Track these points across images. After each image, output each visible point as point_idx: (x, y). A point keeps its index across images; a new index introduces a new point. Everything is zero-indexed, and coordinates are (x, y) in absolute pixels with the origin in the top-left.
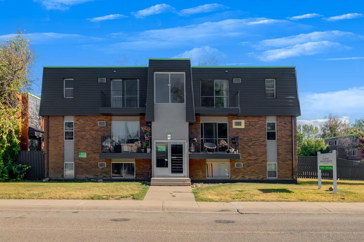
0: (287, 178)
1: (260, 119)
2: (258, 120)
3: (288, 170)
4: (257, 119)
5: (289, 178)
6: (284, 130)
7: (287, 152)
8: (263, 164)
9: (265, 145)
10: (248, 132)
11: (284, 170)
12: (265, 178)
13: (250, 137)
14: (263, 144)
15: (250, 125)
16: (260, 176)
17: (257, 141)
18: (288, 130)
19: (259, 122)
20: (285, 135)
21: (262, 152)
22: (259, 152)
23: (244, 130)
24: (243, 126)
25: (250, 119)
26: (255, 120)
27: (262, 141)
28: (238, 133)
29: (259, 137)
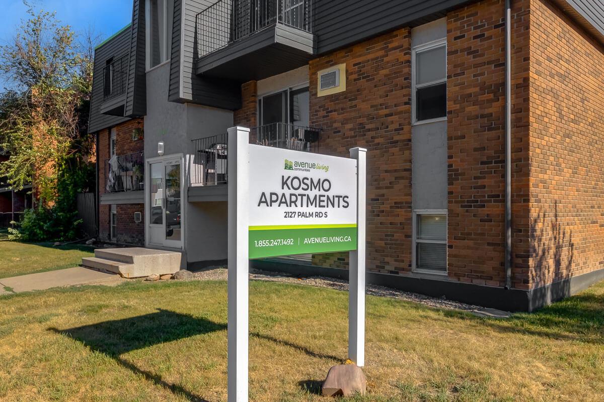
0: (481, 278)
1: (390, 46)
2: (382, 53)
3: (489, 244)
4: (381, 49)
5: (491, 278)
7: (483, 163)
8: (398, 215)
9: (408, 143)
10: (354, 103)
11: (471, 243)
12: (403, 269)
13: (359, 121)
14: (396, 138)
15: (362, 75)
16: (388, 263)
17: (382, 132)
18: (489, 63)
19: (385, 59)
20: (477, 89)
21: (396, 171)
22: (386, 171)
23: (345, 98)
24: (341, 86)
25: (360, 56)
26: (375, 51)
27: (396, 130)
28: (331, 111)
29: (387, 116)
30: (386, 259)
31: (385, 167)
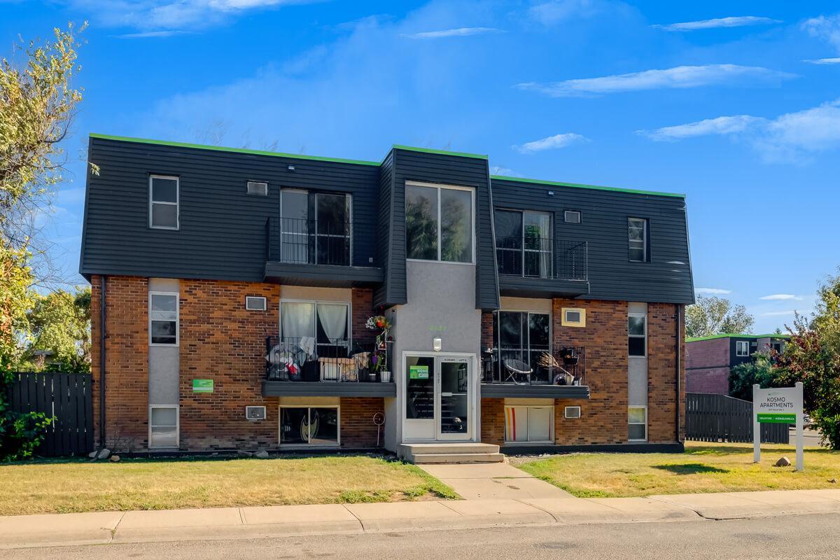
0: (665, 440)
1: (617, 308)
2: (612, 311)
3: (669, 423)
4: (611, 308)
5: (669, 440)
6: (663, 334)
7: (666, 383)
8: (621, 409)
9: (626, 368)
10: (592, 336)
11: (660, 423)
12: (625, 440)
13: (597, 349)
14: (621, 364)
15: (596, 320)
16: (615, 438)
17: (611, 358)
18: (669, 334)
19: (614, 315)
20: (663, 346)
21: (620, 383)
22: (614, 383)
23: (585, 332)
24: (582, 323)
25: (596, 308)
26: (607, 309)
27: (620, 359)
28: (573, 338)
29: (614, 349)
30: (614, 435)
31: (613, 380)
